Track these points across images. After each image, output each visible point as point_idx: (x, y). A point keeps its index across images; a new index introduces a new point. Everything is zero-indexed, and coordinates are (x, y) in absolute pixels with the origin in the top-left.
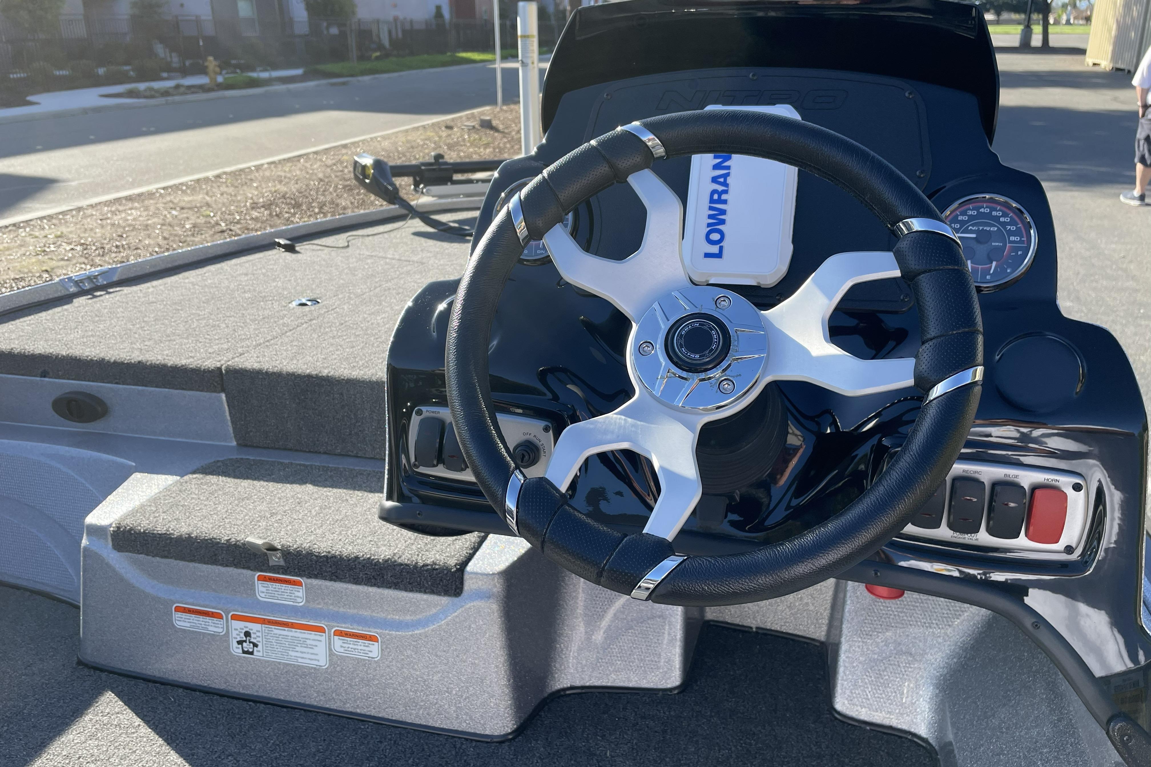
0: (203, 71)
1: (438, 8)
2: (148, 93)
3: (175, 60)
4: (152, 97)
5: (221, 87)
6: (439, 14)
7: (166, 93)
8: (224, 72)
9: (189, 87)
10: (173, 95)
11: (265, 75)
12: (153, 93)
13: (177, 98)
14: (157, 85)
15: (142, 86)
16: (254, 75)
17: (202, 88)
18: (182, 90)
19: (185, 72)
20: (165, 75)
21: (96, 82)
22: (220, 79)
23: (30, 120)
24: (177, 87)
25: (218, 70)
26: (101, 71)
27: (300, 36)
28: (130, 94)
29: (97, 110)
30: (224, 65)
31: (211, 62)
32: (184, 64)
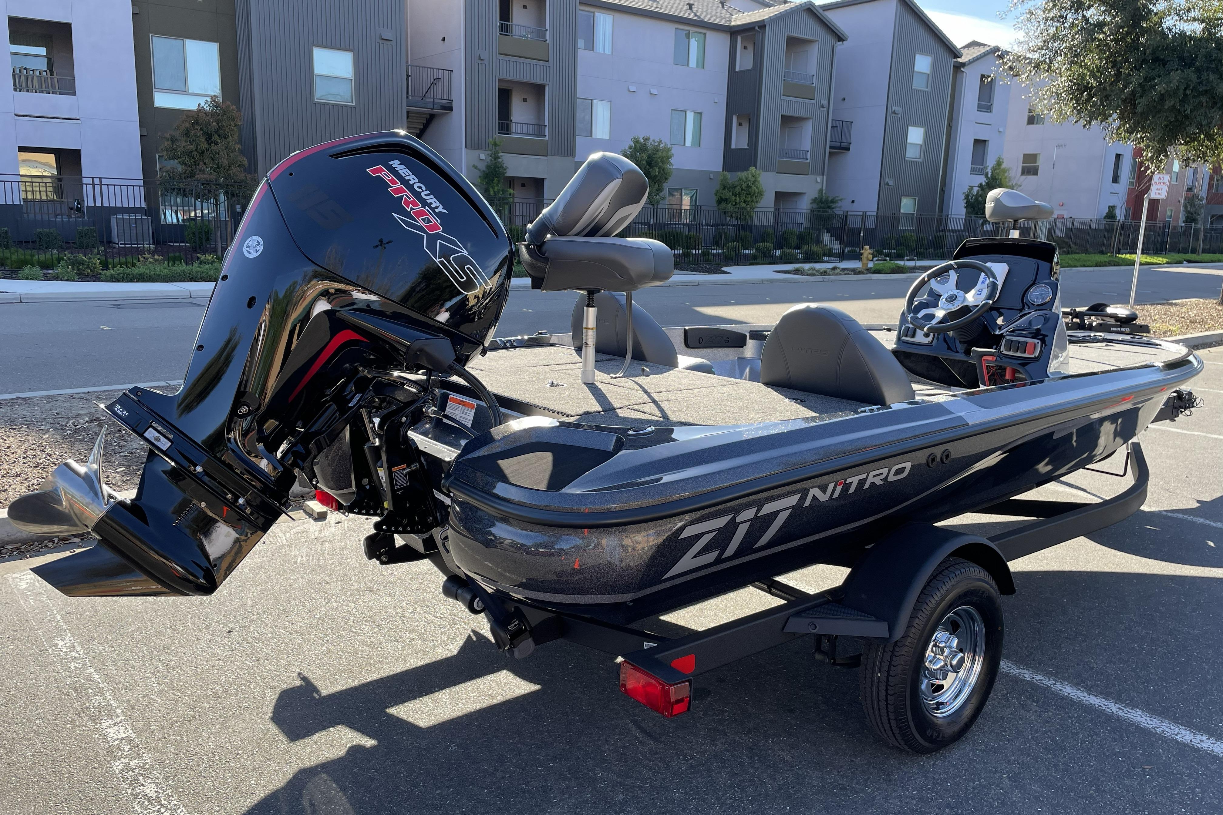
0: (857, 257)
1: (1112, 208)
2: (810, 272)
3: (836, 247)
4: (813, 275)
5: (869, 271)
6: (1111, 215)
7: (825, 273)
8: (875, 259)
9: (844, 270)
10: (829, 275)
11: (911, 264)
12: (814, 272)
13: (832, 277)
14: (818, 266)
15: (807, 266)
16: (901, 263)
17: (855, 271)
18: (837, 271)
19: (842, 257)
20: (826, 258)
21: (773, 261)
22: (870, 265)
23: (726, 284)
24: (834, 269)
25: (871, 257)
26: (778, 252)
27: (954, 231)
28: (797, 272)
29: (771, 281)
30: (877, 253)
31: (867, 251)
32: (844, 251)
